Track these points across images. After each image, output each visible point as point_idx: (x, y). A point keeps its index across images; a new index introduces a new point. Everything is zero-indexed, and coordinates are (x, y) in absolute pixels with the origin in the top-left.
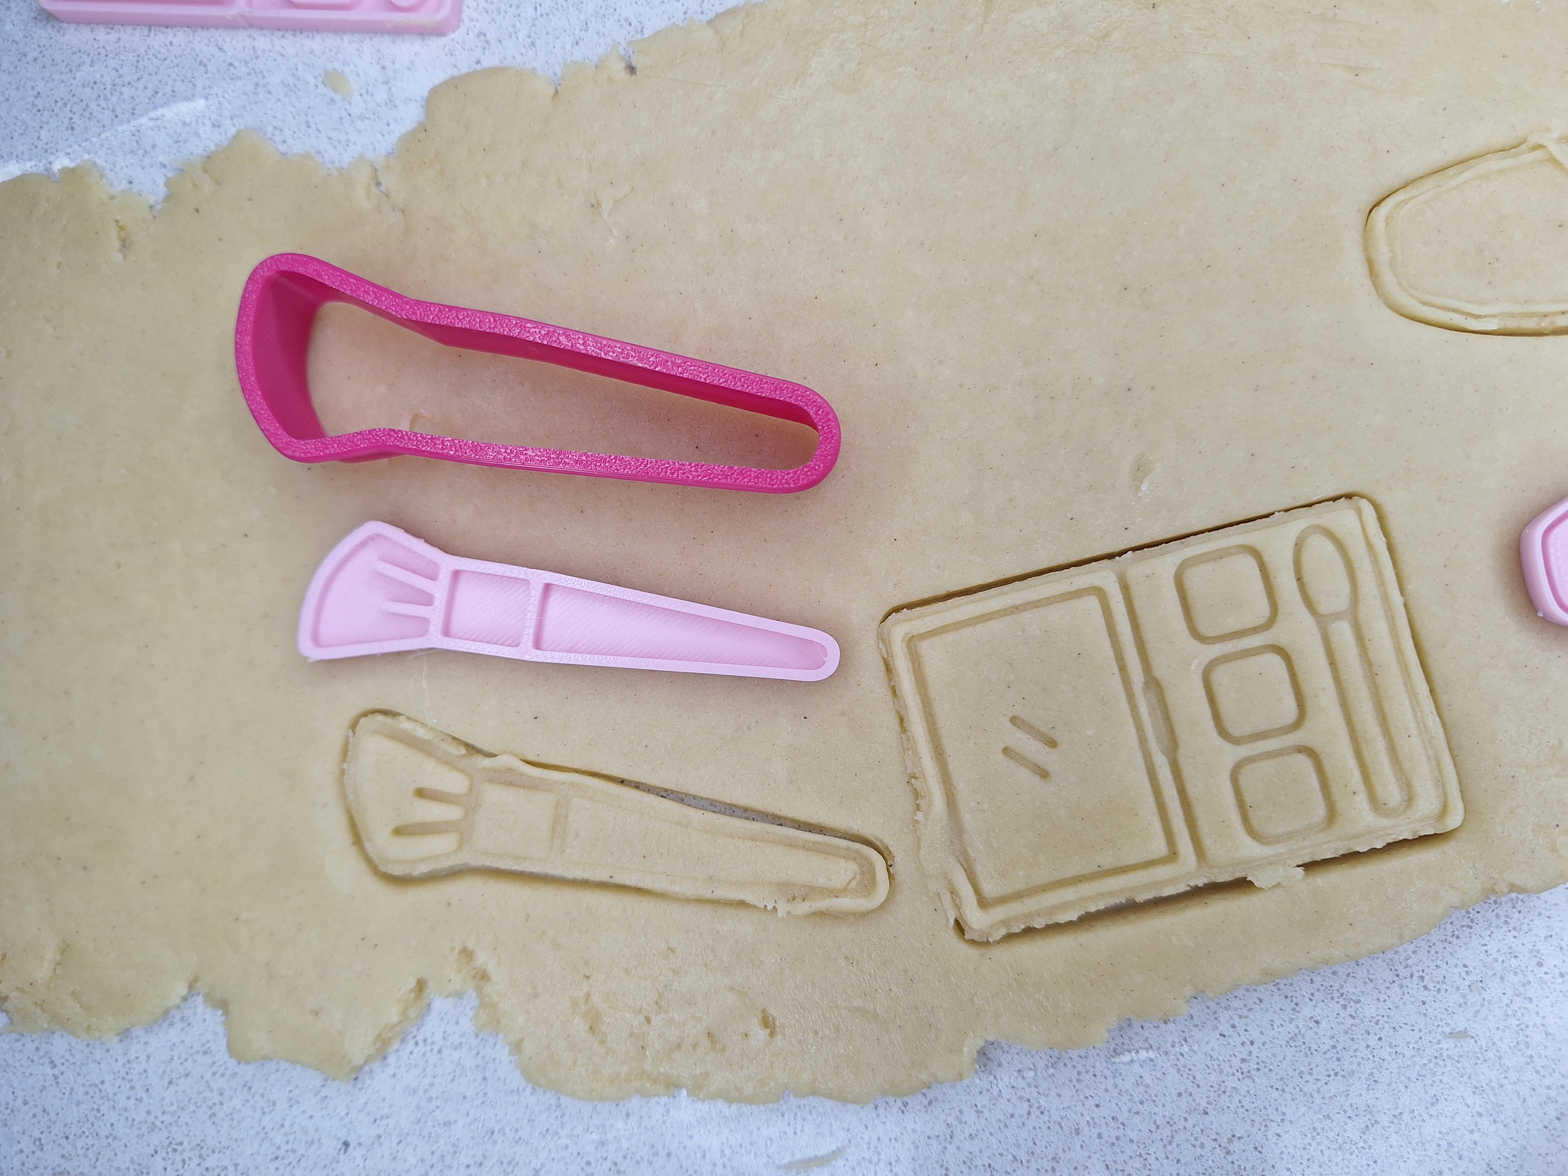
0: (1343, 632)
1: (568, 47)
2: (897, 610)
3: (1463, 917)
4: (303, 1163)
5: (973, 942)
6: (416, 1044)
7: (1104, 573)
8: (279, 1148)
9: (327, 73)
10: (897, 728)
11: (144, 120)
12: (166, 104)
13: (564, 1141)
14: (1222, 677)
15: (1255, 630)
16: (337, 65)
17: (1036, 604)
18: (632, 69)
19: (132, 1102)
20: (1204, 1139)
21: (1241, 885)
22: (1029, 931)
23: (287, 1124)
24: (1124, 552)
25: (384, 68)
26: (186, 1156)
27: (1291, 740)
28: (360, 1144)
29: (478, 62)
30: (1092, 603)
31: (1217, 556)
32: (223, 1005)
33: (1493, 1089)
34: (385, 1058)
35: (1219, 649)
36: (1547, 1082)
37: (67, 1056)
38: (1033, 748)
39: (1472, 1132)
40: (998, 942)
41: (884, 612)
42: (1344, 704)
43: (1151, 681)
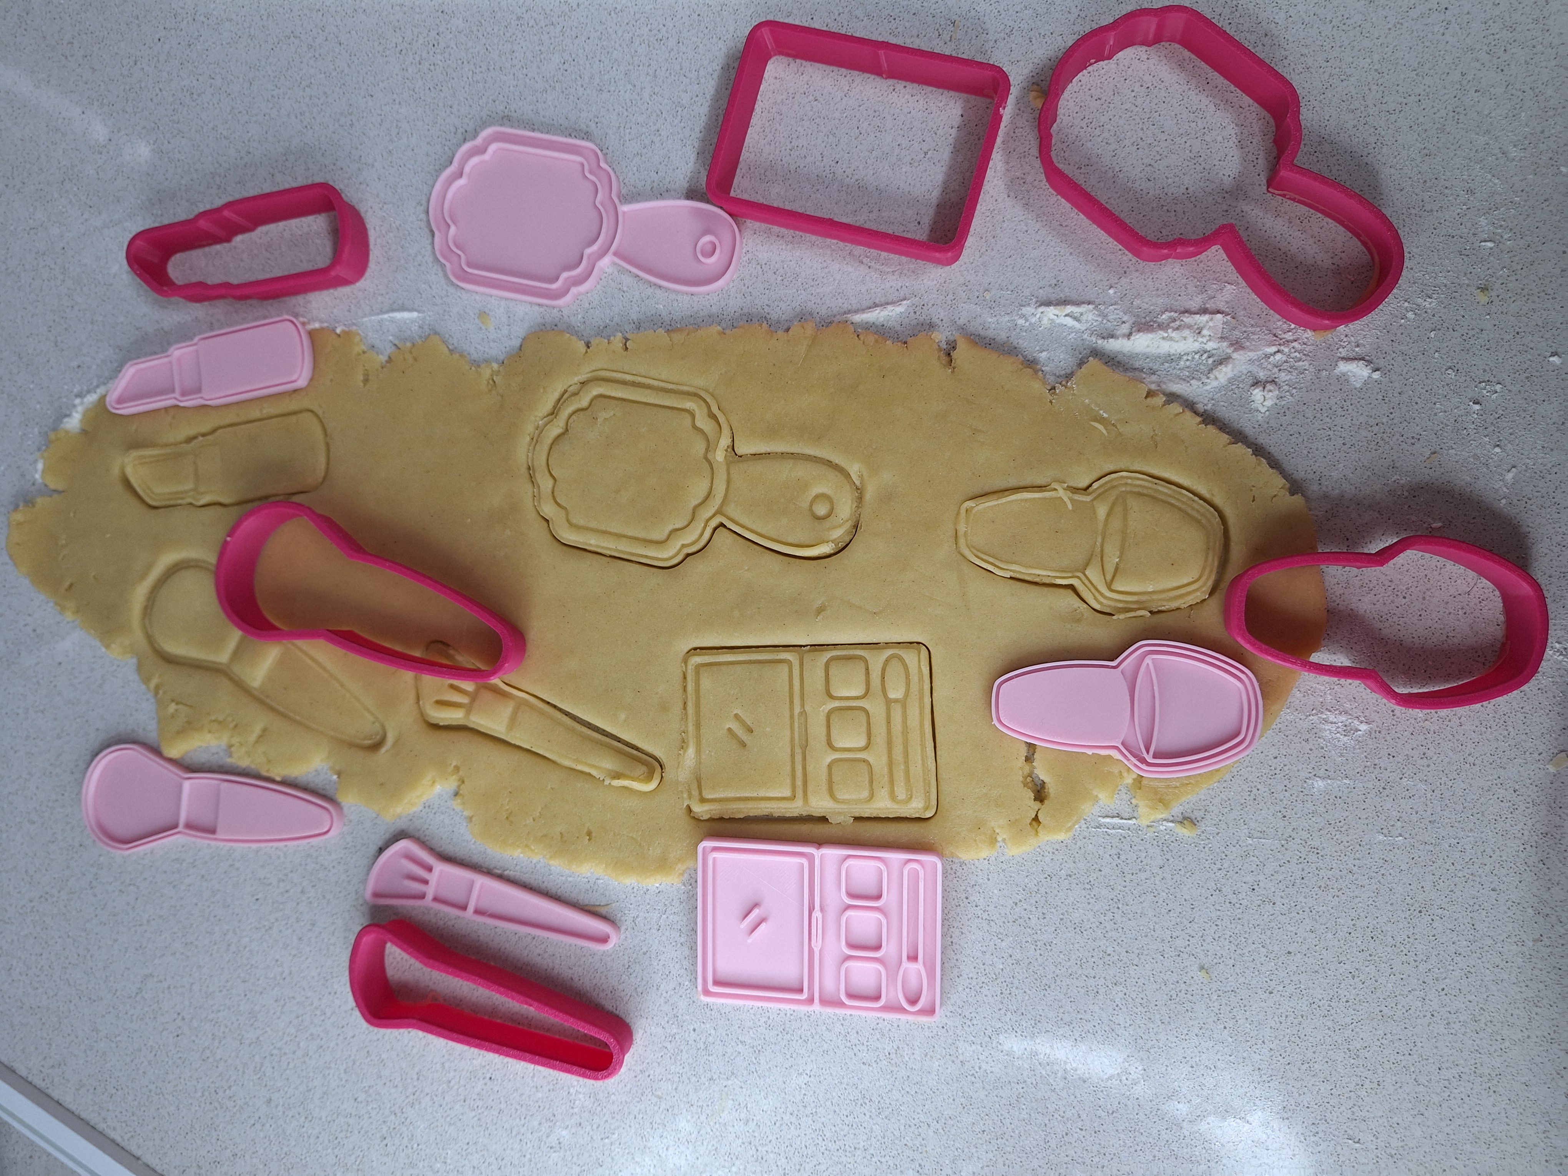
0: (897, 710)
2: (695, 649)
4: (358, 853)
5: (694, 818)
7: (793, 654)
8: (348, 843)
9: (480, 313)
10: (682, 707)
11: (386, 316)
12: (398, 310)
14: (836, 717)
15: (857, 699)
16: (486, 310)
18: (627, 349)
21: (823, 820)
22: (721, 819)
24: (805, 646)
25: (509, 317)
27: (860, 755)
30: (785, 667)
31: (849, 658)
32: (336, 773)
35: (837, 704)
38: (741, 732)
40: (707, 820)
41: (690, 649)
42: (890, 744)
43: (803, 713)
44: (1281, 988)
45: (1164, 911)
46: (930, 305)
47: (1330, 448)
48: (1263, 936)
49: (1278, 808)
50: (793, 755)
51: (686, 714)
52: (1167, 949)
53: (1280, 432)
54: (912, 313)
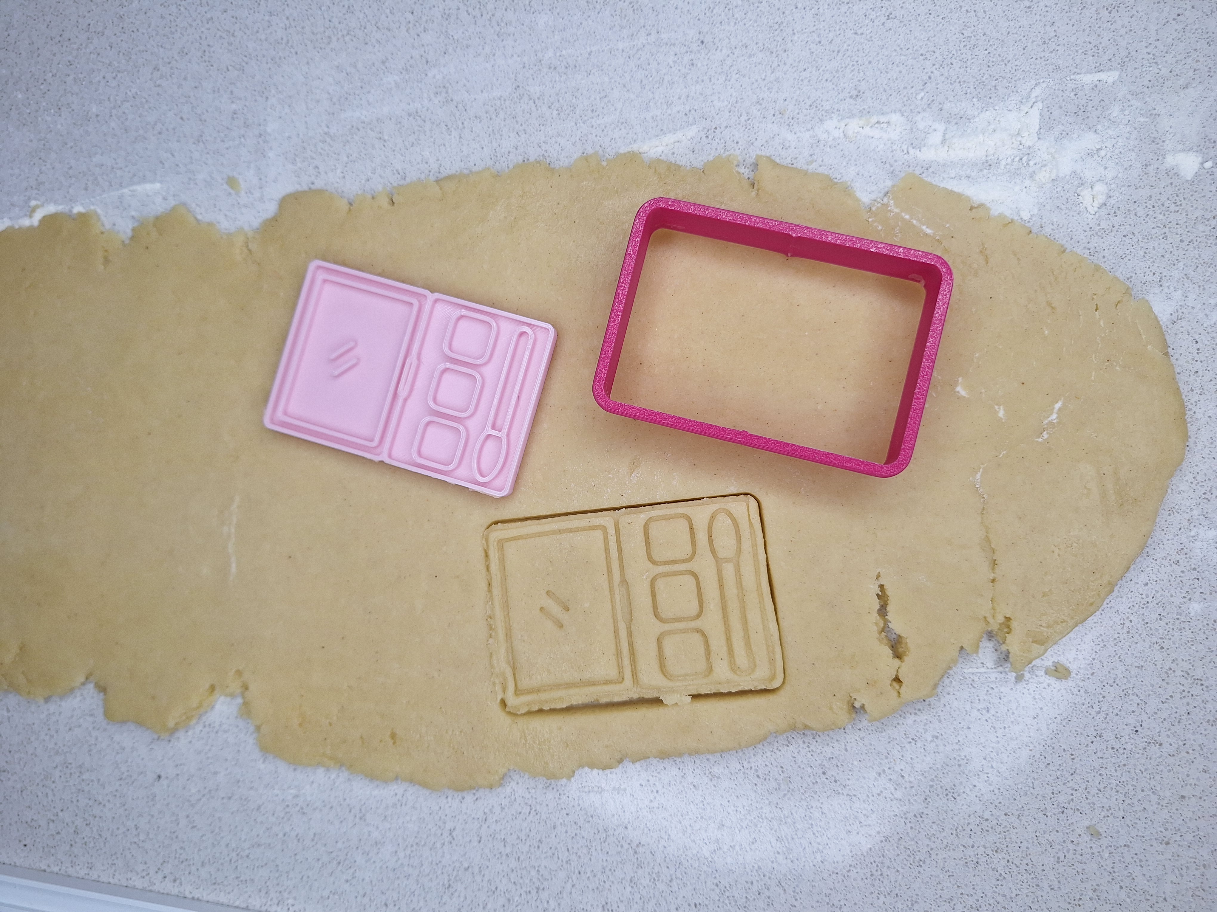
0: (729, 570)
1: (363, 182)
2: (496, 523)
3: (784, 739)
4: (134, 784)
5: (509, 713)
6: (205, 726)
7: (608, 518)
8: (123, 773)
9: (229, 177)
10: (486, 589)
11: (126, 191)
12: (139, 183)
13: (276, 792)
14: (660, 584)
15: (684, 561)
16: (235, 174)
17: (570, 531)
18: (393, 203)
19: (48, 738)
20: (623, 842)
21: (657, 701)
22: (541, 711)
23: (130, 760)
24: (621, 508)
25: (261, 179)
26: (72, 771)
27: (693, 624)
28: (167, 778)
29: (313, 183)
30: (599, 534)
31: (670, 518)
32: (102, 689)
33: (787, 839)
34: (187, 732)
35: (661, 569)
36: (818, 840)
37: (17, 706)
38: (556, 610)
39: (772, 862)
40: (524, 714)
41: (488, 524)
42: (724, 609)
43: (624, 582)
44: (1178, 838)
45: (1043, 766)
46: (723, 128)
47: (1166, 247)
48: (1153, 782)
49: (1154, 640)
50: (616, 632)
51: (492, 596)
52: (1049, 806)
53: (1113, 234)
54: (704, 138)
